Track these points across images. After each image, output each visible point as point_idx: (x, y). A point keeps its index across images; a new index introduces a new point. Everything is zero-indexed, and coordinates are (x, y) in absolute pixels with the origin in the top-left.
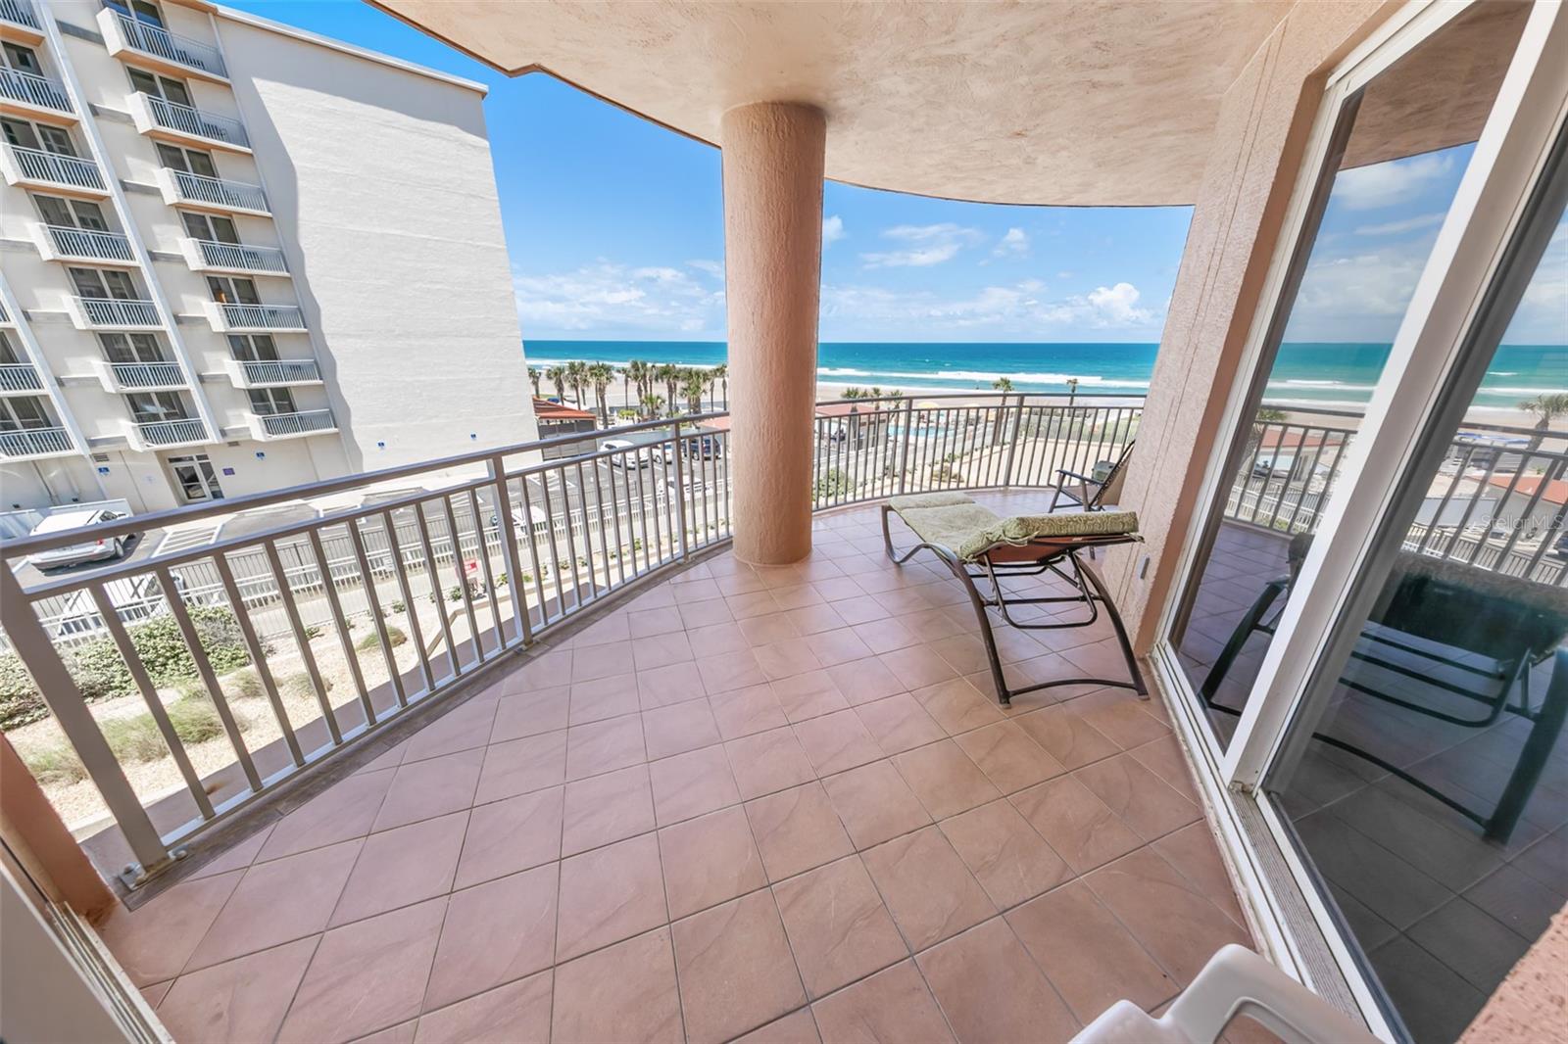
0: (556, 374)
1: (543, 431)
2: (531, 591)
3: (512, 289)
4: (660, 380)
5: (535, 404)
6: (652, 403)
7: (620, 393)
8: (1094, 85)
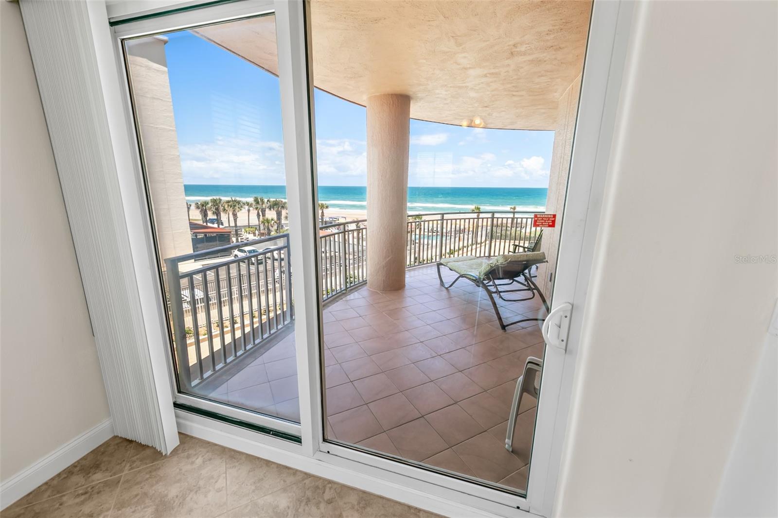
0: (203, 205)
1: (196, 242)
2: (191, 344)
3: (178, 154)
4: (272, 209)
5: (190, 225)
6: (268, 223)
7: (246, 217)
8: (513, 95)
